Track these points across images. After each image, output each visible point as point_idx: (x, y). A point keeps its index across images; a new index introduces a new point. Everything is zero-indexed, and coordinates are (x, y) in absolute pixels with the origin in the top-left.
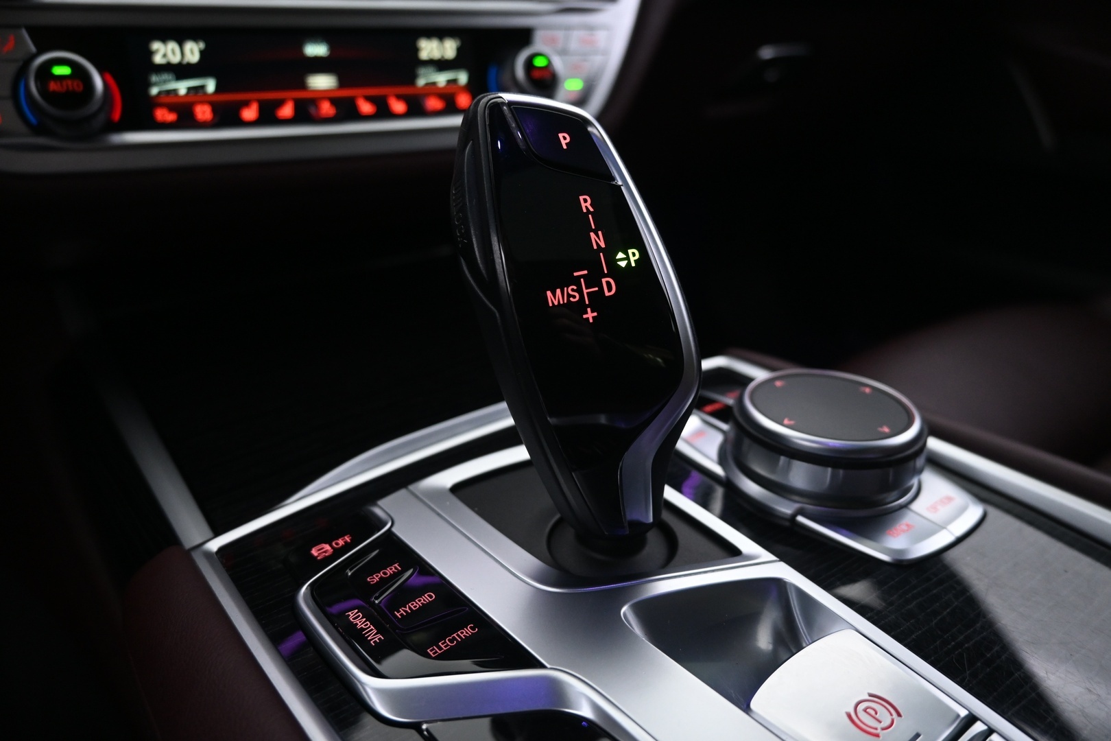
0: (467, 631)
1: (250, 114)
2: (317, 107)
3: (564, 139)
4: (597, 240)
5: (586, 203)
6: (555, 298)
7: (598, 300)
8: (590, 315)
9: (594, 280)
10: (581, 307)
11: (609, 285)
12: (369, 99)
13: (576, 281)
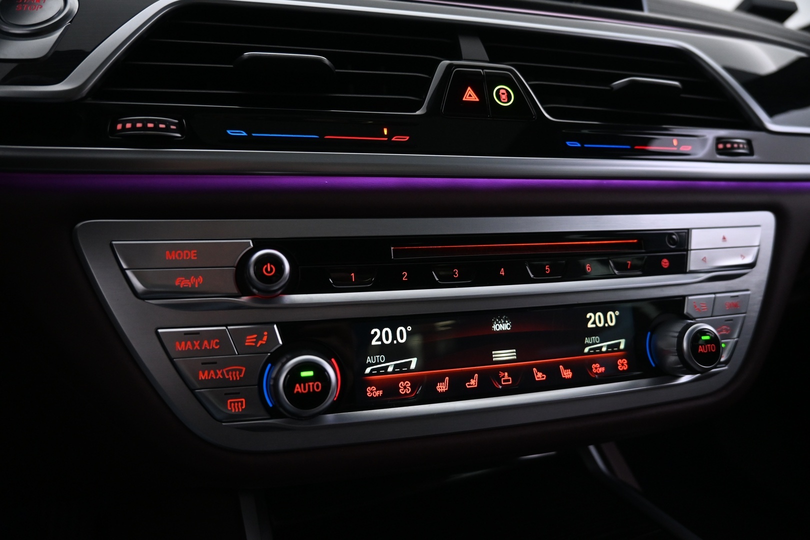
1: (442, 388)
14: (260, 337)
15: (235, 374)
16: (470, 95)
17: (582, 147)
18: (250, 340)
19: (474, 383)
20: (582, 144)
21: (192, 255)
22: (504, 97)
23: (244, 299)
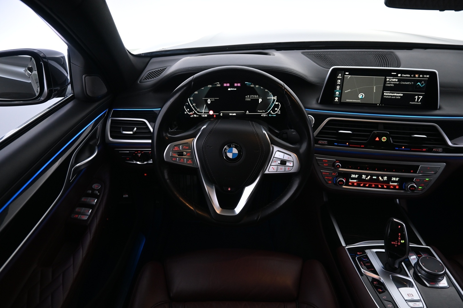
0: (373, 269)
1: (362, 185)
2: (372, 186)
3: (399, 227)
4: (399, 238)
5: (400, 234)
6: (392, 243)
7: (397, 245)
8: (396, 246)
9: (398, 242)
10: (395, 245)
11: (399, 244)
12: (380, 185)
13: (396, 242)
14: (335, 174)
15: (330, 178)
16: (377, 139)
17: (399, 149)
18: (333, 174)
19: (367, 185)
20: (399, 148)
21: (327, 161)
22: (384, 139)
23: (333, 168)
